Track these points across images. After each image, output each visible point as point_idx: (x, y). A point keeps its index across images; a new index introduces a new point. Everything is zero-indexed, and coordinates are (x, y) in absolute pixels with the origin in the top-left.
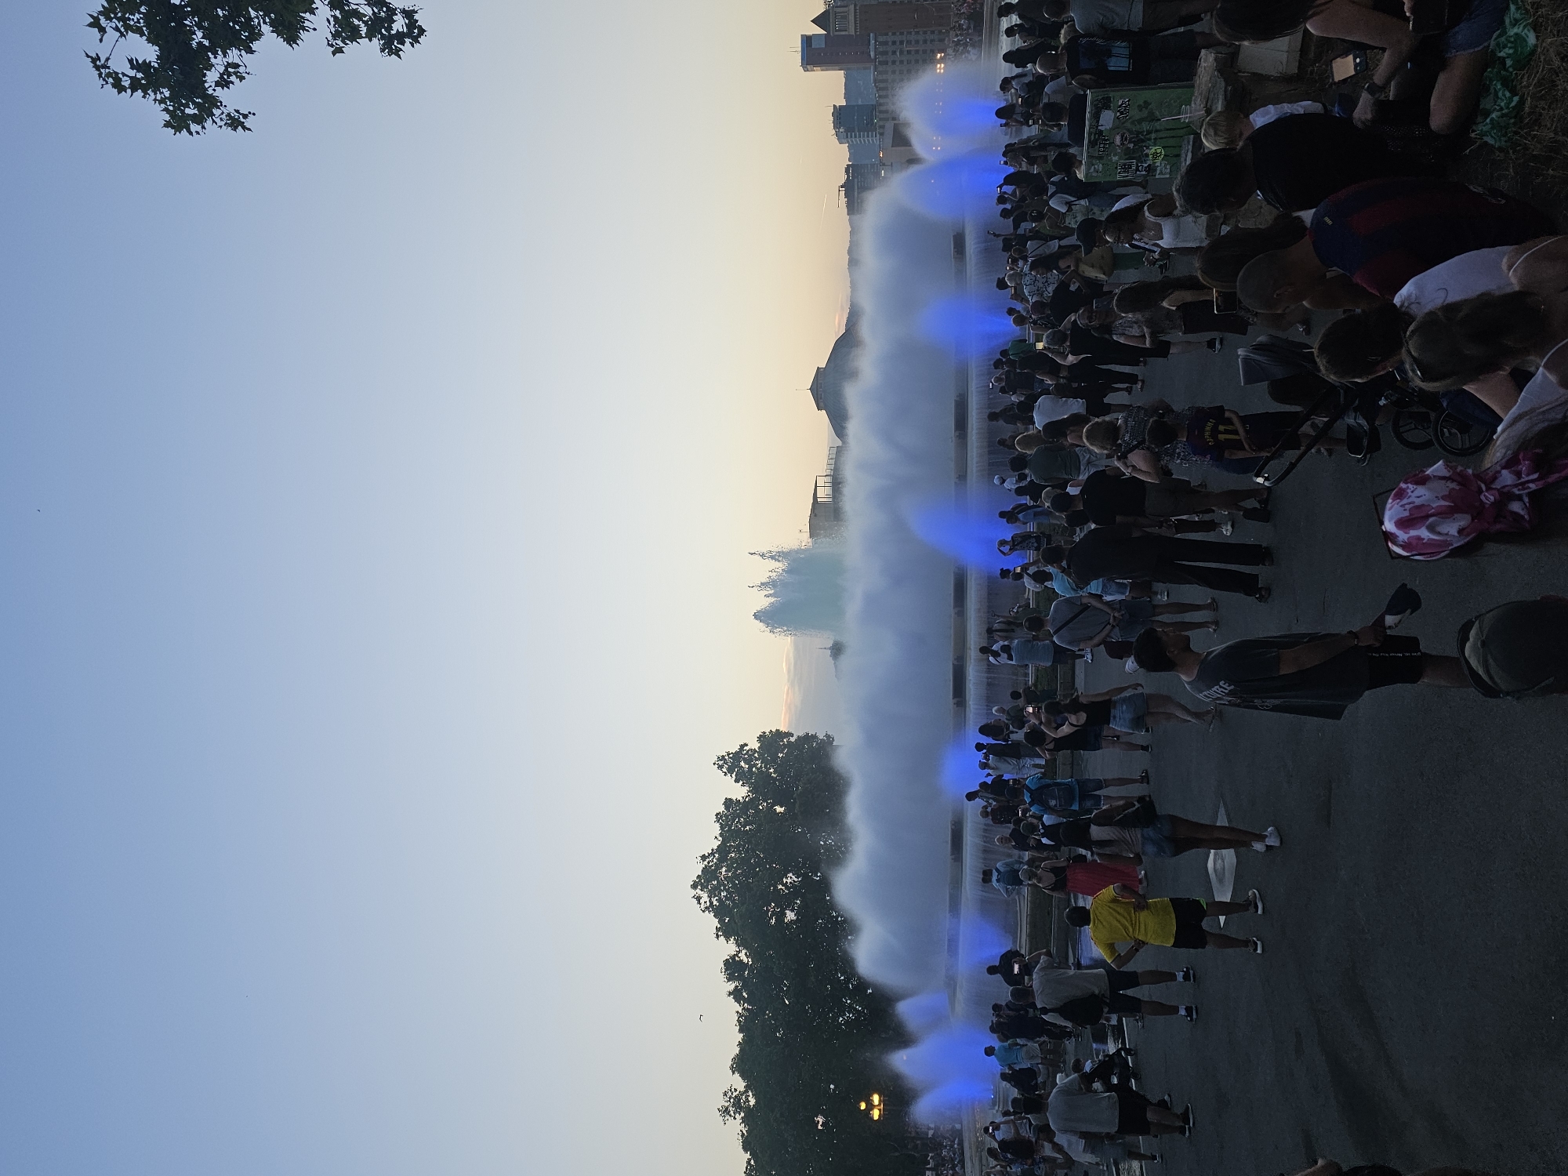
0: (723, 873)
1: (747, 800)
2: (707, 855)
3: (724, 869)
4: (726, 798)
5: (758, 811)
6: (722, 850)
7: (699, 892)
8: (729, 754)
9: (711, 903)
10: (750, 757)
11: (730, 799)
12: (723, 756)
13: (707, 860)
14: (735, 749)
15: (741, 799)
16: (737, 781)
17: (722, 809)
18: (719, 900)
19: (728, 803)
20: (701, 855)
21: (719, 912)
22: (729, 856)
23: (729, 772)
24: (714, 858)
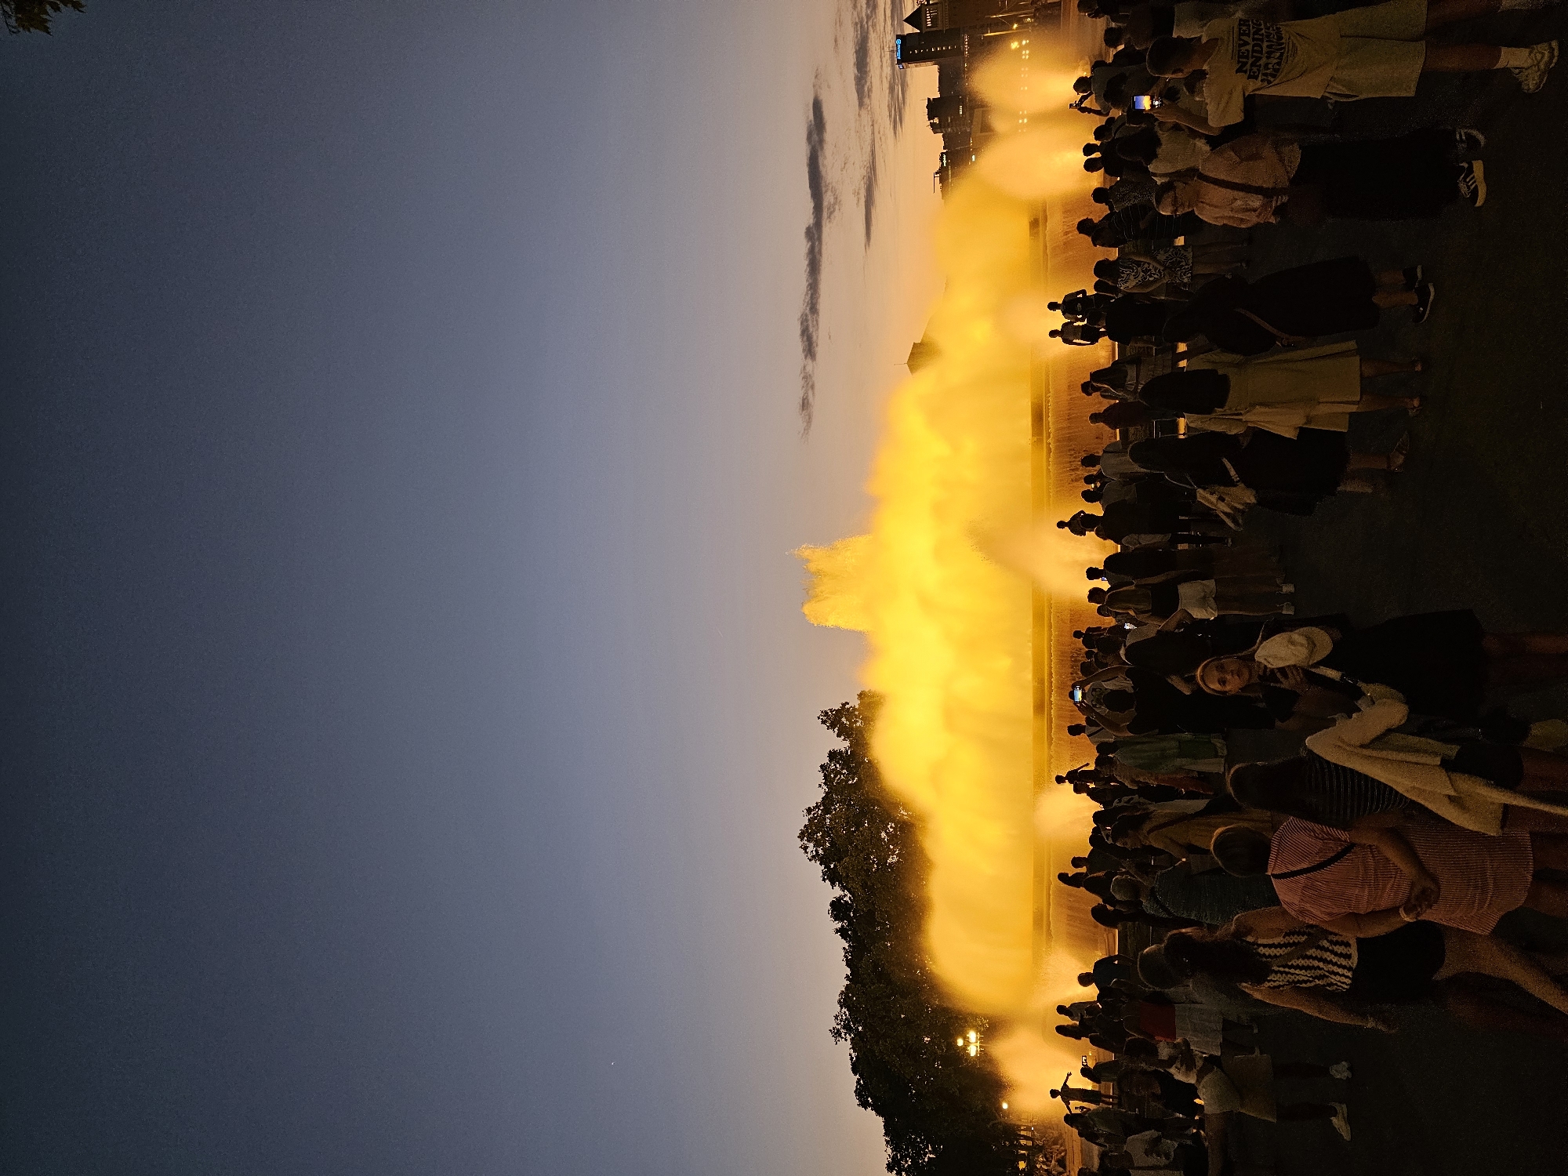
0: (828, 824)
2: (812, 807)
3: (828, 822)
4: (829, 752)
6: (827, 801)
7: (806, 842)
8: (831, 710)
9: (817, 851)
11: (834, 751)
12: (826, 712)
13: (812, 813)
14: (837, 706)
15: (841, 751)
16: (839, 735)
17: (826, 760)
18: (824, 850)
19: (833, 755)
20: (806, 808)
21: (824, 860)
22: (833, 808)
23: (832, 726)
24: (819, 809)
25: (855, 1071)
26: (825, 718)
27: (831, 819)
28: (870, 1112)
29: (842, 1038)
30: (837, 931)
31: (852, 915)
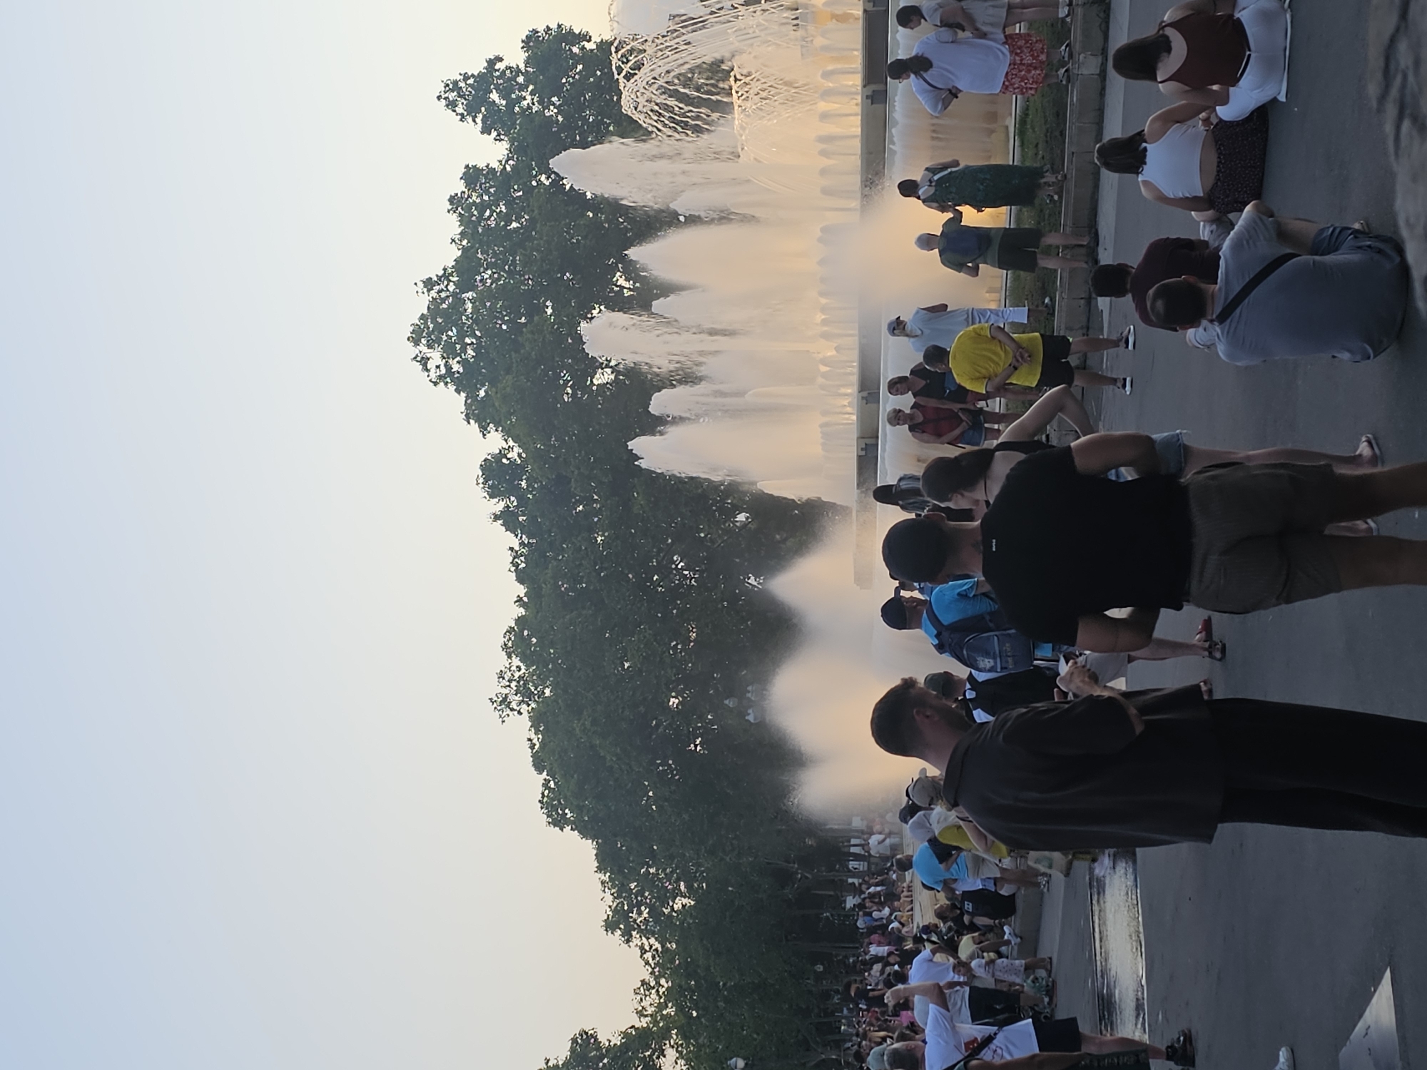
0: (470, 310)
1: (508, 168)
2: (435, 279)
3: (469, 306)
4: (467, 167)
5: (529, 190)
6: (466, 269)
7: (425, 349)
8: (466, 77)
9: (448, 367)
10: (508, 83)
11: (475, 167)
12: (456, 83)
13: (437, 288)
14: (478, 67)
15: (495, 165)
16: (486, 130)
17: (460, 187)
18: (464, 363)
19: (472, 176)
20: (425, 277)
21: (464, 383)
22: (478, 278)
23: (472, 111)
24: (448, 284)
25: (539, 765)
26: (452, 96)
27: (473, 301)
28: (570, 836)
29: (512, 710)
30: (496, 518)
31: (524, 484)
